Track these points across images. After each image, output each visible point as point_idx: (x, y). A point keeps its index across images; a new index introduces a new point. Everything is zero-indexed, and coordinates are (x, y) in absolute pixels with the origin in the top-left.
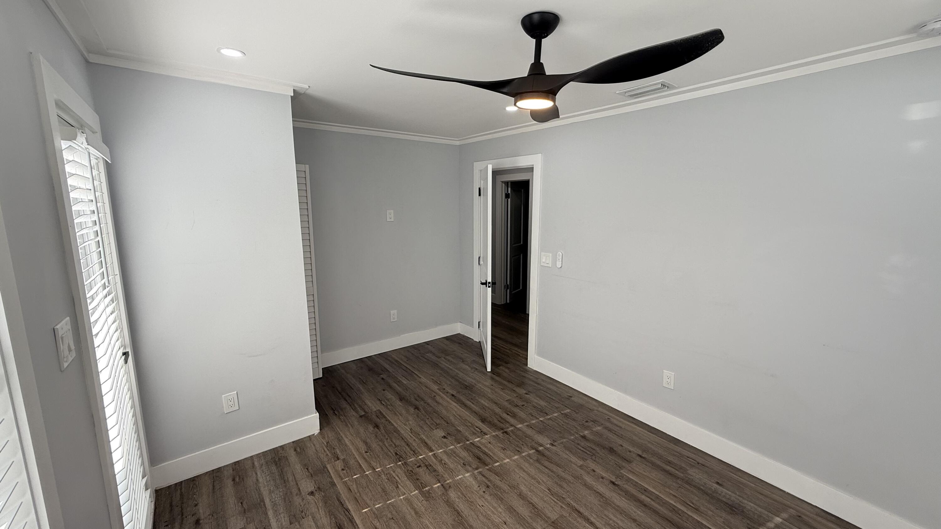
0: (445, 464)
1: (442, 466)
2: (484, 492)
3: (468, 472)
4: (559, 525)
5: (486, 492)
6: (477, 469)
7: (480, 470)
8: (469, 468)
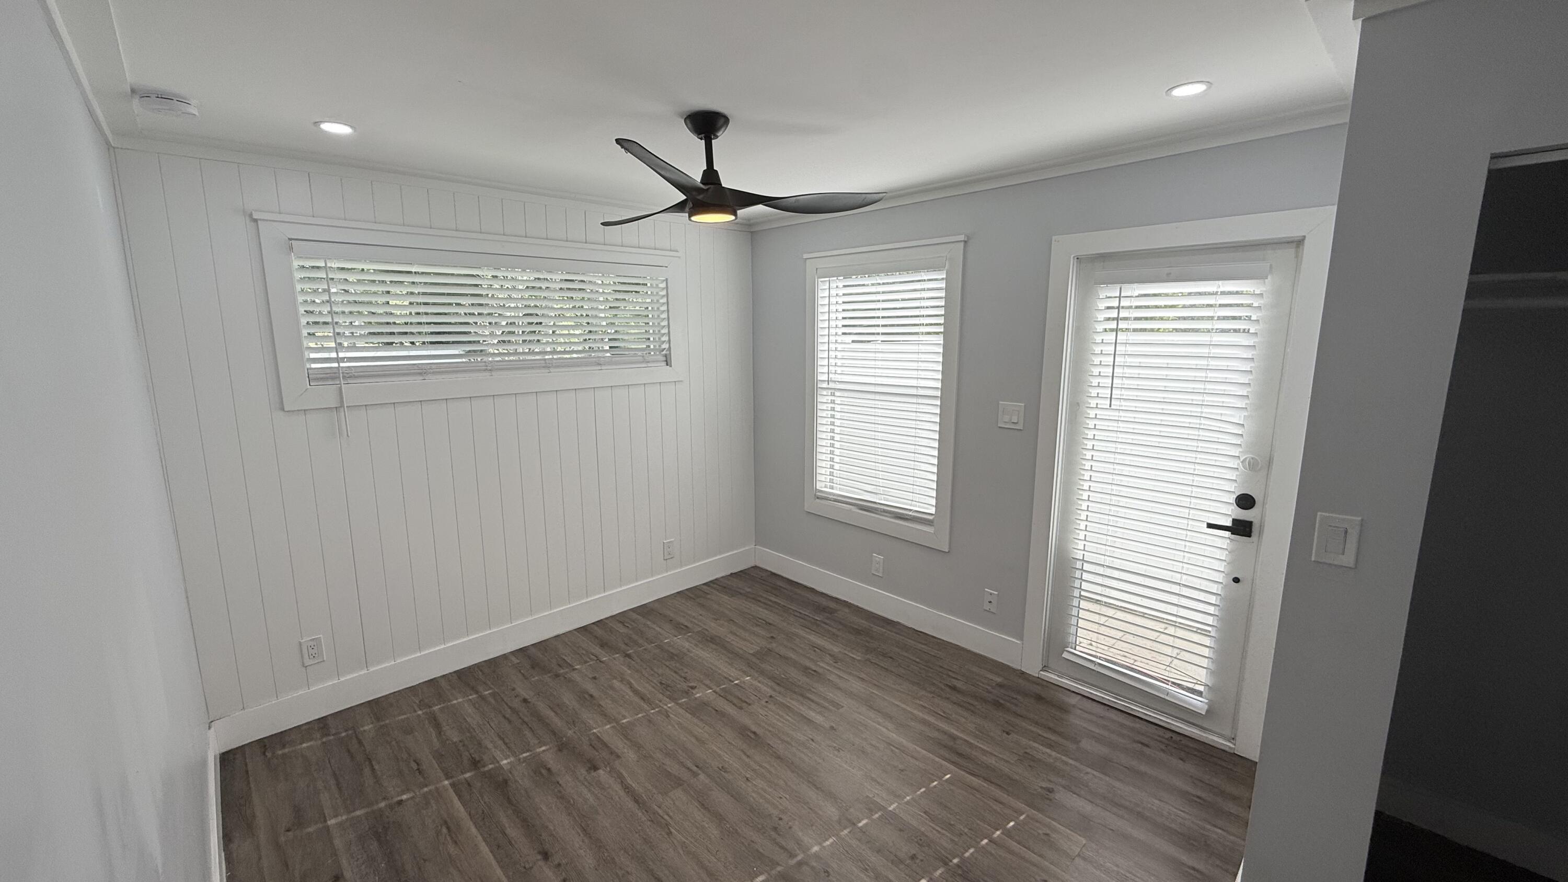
0: (866, 870)
1: (870, 864)
2: (780, 819)
3: (815, 854)
4: (672, 783)
5: (777, 819)
6: (800, 864)
7: (793, 862)
8: (815, 864)
